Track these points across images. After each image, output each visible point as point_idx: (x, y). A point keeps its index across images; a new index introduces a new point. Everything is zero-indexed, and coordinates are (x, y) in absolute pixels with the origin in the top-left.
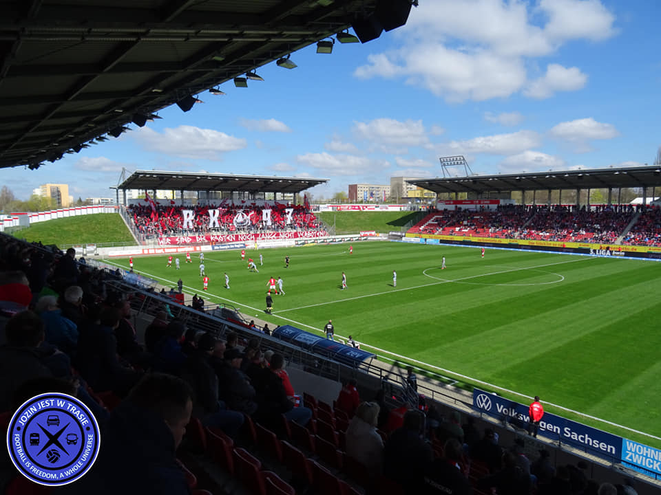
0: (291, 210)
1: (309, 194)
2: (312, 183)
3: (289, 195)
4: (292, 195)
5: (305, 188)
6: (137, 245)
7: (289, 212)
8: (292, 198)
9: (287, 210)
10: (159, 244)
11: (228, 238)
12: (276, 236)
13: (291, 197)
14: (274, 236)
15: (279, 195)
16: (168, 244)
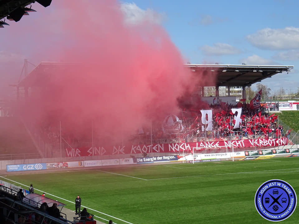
0: (240, 110)
1: (264, 87)
2: (268, 72)
3: (236, 89)
4: (240, 89)
5: (259, 79)
6: (40, 157)
7: (237, 113)
8: (241, 94)
9: (234, 111)
10: (67, 156)
11: (154, 148)
12: (220, 145)
13: (239, 92)
14: (217, 144)
15: (223, 90)
16: (77, 156)
